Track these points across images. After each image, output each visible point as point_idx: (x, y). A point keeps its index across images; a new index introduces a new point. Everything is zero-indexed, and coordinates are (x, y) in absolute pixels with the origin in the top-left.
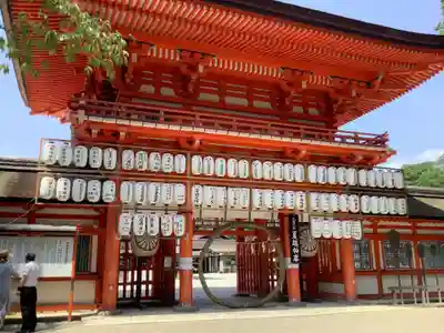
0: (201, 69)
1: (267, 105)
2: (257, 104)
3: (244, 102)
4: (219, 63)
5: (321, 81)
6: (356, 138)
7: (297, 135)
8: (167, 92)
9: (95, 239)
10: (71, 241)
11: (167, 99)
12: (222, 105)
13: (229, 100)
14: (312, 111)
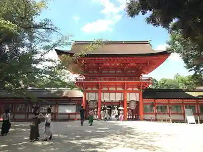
1: (120, 71)
2: (117, 72)
3: (114, 72)
4: (105, 64)
5: (133, 64)
8: (95, 72)
11: (96, 74)
12: (108, 73)
13: (110, 72)
14: (133, 71)
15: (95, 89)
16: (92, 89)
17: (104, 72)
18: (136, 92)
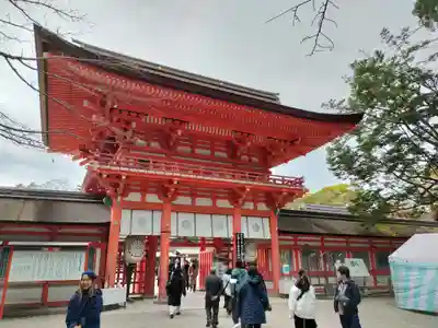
0: (180, 132)
1: (224, 155)
2: (217, 154)
3: (208, 152)
5: (260, 139)
6: (283, 180)
7: (243, 178)
8: (154, 145)
9: (98, 251)
10: (84, 254)
12: (193, 154)
13: (198, 151)
14: (254, 159)
15: (152, 198)
16: (143, 197)
17: (180, 148)
18: (262, 215)
